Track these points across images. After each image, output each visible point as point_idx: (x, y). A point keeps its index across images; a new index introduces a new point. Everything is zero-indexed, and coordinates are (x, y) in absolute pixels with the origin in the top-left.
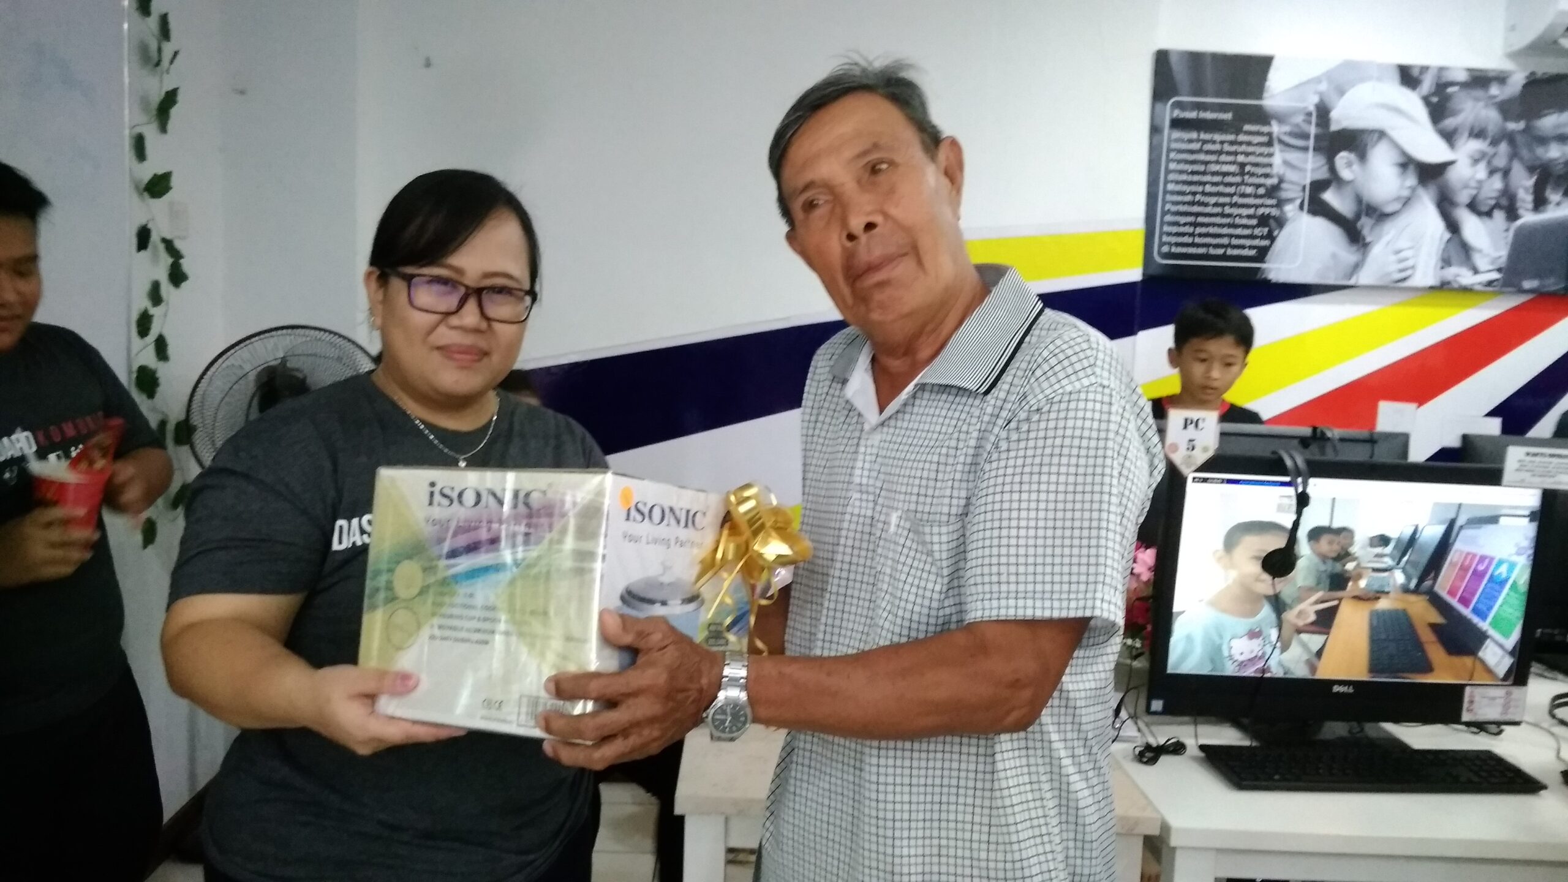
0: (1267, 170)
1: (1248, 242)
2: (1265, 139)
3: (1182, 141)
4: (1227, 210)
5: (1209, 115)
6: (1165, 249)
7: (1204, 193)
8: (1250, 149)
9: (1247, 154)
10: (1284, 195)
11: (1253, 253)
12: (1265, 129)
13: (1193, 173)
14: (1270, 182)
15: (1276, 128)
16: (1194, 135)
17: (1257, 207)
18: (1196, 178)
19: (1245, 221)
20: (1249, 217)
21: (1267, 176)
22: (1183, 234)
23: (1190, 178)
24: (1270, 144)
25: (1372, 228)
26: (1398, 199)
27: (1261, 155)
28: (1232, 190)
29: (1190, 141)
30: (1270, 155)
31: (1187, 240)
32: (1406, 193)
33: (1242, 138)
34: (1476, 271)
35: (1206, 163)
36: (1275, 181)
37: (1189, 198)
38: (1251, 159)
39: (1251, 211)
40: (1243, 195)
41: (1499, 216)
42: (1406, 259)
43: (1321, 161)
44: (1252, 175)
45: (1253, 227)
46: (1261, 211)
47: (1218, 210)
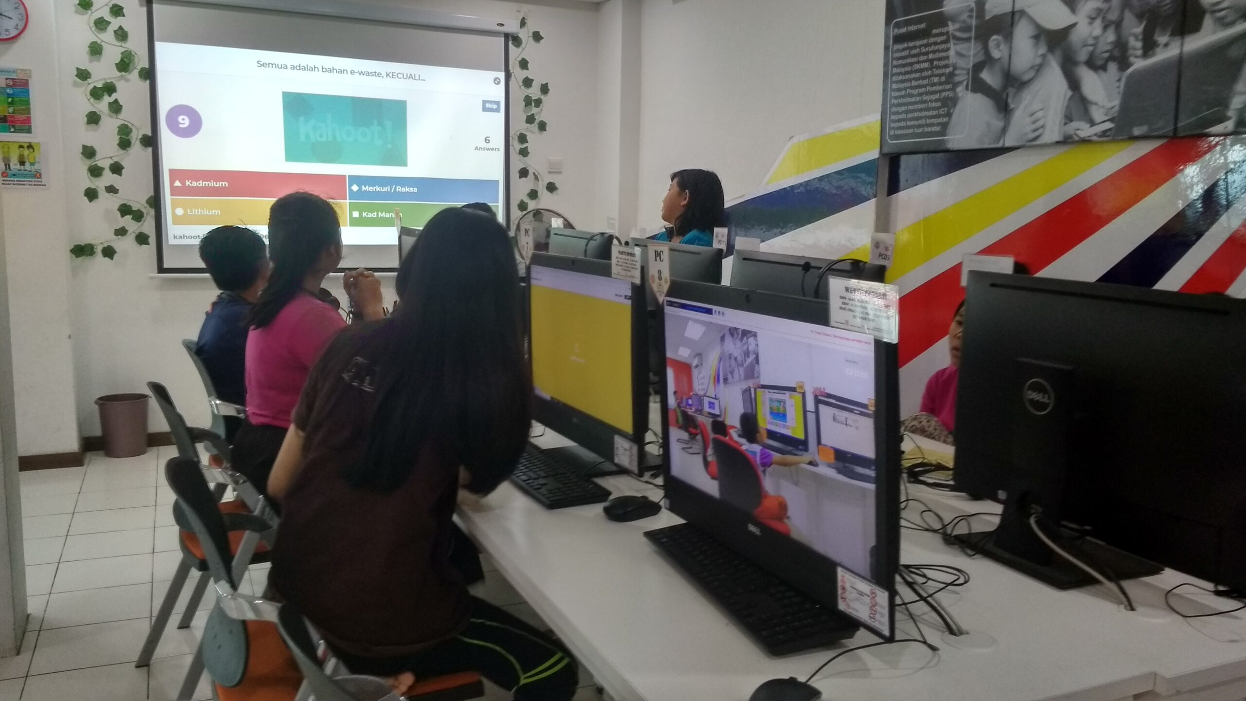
0: (947, 62)
1: (935, 121)
2: (944, 38)
3: (898, 51)
4: (925, 98)
5: (913, 28)
6: (892, 133)
7: (912, 88)
8: (937, 47)
9: (934, 52)
10: (957, 79)
11: (937, 129)
12: (944, 30)
13: (906, 73)
14: (948, 70)
15: (951, 27)
16: (905, 45)
17: (940, 92)
18: (907, 77)
19: (934, 105)
20: (936, 101)
21: (946, 66)
22: (900, 120)
23: (904, 77)
24: (946, 41)
25: (1015, 95)
26: (1032, 68)
27: (943, 51)
28: (925, 82)
29: (904, 50)
30: (948, 49)
31: (903, 124)
32: (1038, 61)
33: (932, 40)
34: (1092, 123)
35: (911, 64)
36: (951, 69)
37: (903, 93)
38: (937, 55)
39: (937, 96)
40: (934, 85)
41: (1112, 67)
42: (1038, 120)
43: (980, 46)
44: (938, 67)
45: (938, 108)
46: (944, 94)
47: (918, 99)
